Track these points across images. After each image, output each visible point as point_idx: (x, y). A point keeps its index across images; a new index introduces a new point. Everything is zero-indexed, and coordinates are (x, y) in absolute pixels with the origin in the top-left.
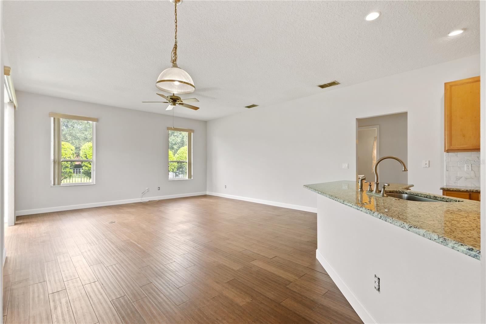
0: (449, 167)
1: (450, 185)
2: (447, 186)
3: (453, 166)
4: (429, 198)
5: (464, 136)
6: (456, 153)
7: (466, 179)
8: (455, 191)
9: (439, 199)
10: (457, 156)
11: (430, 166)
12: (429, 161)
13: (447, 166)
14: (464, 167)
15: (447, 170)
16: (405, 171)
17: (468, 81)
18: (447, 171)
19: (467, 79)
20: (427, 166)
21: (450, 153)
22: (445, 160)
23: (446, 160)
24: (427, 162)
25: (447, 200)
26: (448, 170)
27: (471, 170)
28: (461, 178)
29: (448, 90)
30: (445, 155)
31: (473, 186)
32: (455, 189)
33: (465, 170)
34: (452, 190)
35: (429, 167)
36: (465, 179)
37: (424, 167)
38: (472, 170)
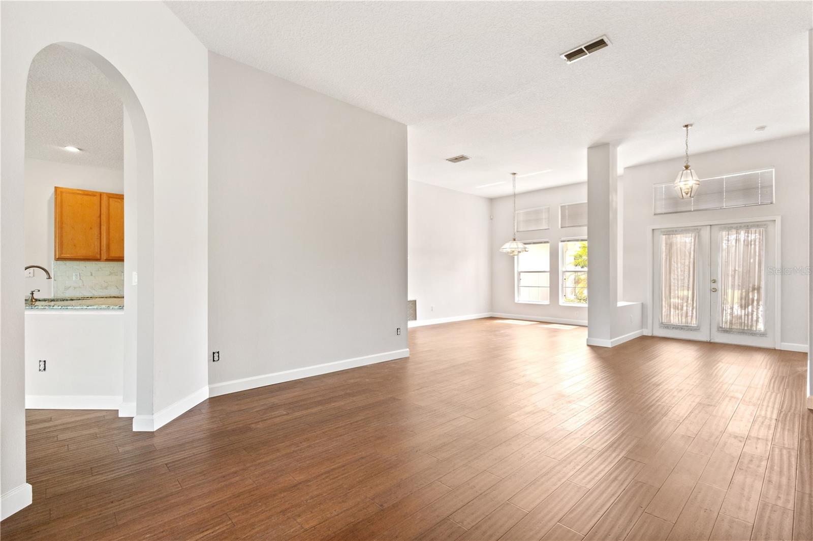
0: (57, 276)
1: (59, 295)
2: (54, 297)
3: (61, 276)
6: (65, 262)
7: (75, 288)
11: (35, 274)
14: (73, 276)
16: (49, 278)
17: (78, 192)
19: (78, 190)
21: (58, 262)
26: (56, 279)
29: (58, 195)
30: (52, 264)
31: (81, 294)
33: (74, 279)
35: (34, 276)
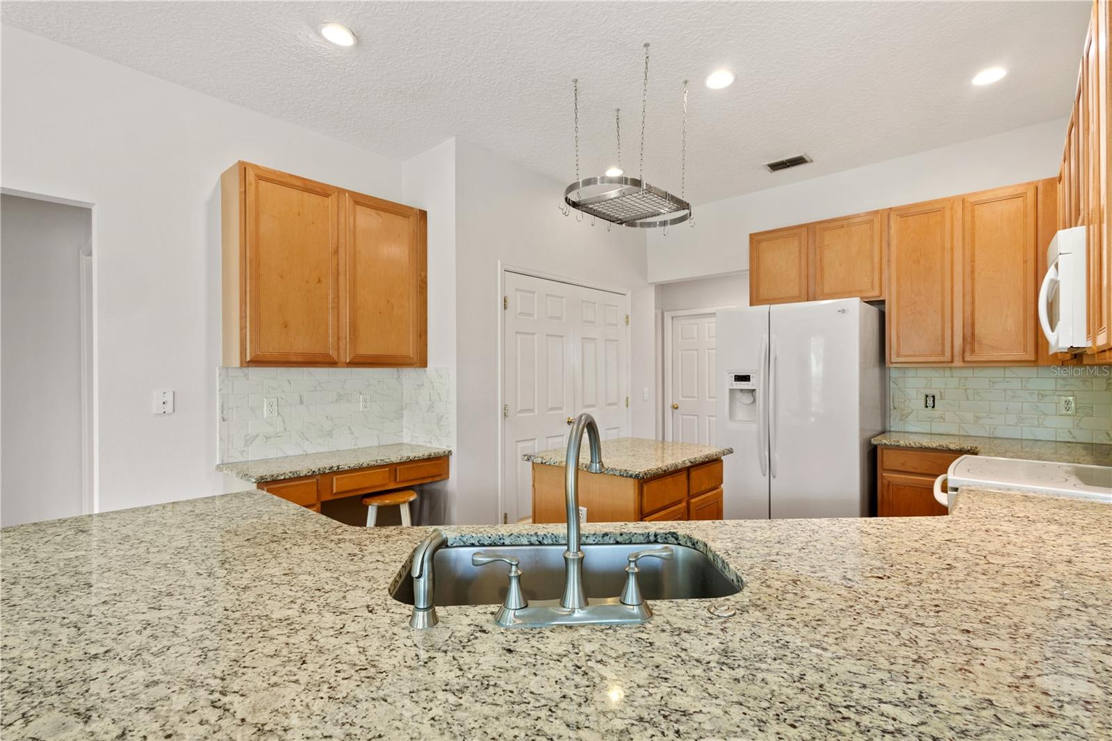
0: (229, 408)
1: (231, 460)
3: (237, 407)
4: (553, 545)
5: (286, 327)
7: (267, 438)
8: (290, 479)
9: (592, 542)
10: (248, 379)
11: (176, 408)
12: (174, 393)
13: (223, 406)
14: (263, 406)
15: (223, 418)
18: (224, 420)
20: (169, 408)
22: (218, 388)
23: (220, 390)
24: (169, 398)
25: (619, 539)
26: (225, 417)
27: (276, 414)
28: (257, 436)
30: (217, 376)
32: (290, 475)
33: (265, 416)
34: (282, 477)
36: (264, 439)
37: (157, 415)
38: (278, 414)
